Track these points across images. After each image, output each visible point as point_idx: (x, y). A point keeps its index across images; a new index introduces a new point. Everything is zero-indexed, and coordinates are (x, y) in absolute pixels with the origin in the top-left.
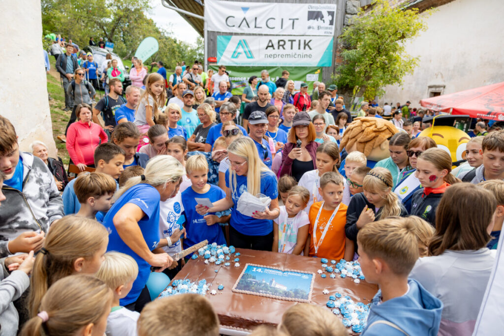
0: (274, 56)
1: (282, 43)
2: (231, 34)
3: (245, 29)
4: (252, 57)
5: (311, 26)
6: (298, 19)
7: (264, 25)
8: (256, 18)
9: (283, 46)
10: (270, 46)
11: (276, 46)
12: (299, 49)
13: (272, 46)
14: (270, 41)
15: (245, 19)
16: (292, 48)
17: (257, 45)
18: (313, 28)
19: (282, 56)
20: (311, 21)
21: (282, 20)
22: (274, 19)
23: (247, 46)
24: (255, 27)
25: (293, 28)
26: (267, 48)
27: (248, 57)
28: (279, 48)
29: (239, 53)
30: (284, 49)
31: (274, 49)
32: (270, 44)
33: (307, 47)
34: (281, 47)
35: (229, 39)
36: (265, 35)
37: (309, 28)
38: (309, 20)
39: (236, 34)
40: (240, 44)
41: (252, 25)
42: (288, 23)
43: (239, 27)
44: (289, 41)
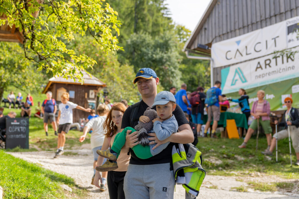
0: (263, 76)
1: (268, 62)
2: (229, 66)
3: (239, 59)
4: (246, 81)
5: (291, 39)
6: (278, 37)
7: (252, 51)
8: (246, 47)
9: (269, 64)
10: (259, 67)
11: (263, 66)
12: (283, 63)
13: (261, 67)
14: (259, 63)
15: (238, 50)
16: (276, 64)
17: (249, 69)
18: (293, 40)
19: (269, 74)
20: (291, 34)
21: (266, 41)
22: (260, 43)
23: (242, 72)
24: (247, 54)
25: (276, 46)
26: (256, 70)
27: (243, 82)
28: (266, 67)
29: (236, 80)
30: (270, 66)
31: (262, 69)
32: (259, 66)
33: (289, 60)
34: (268, 66)
35: (228, 71)
36: (254, 59)
37: (290, 41)
38: (288, 34)
39: (233, 64)
40: (236, 72)
41: (244, 54)
42: (271, 43)
43: (235, 57)
44: (273, 58)
